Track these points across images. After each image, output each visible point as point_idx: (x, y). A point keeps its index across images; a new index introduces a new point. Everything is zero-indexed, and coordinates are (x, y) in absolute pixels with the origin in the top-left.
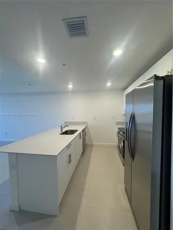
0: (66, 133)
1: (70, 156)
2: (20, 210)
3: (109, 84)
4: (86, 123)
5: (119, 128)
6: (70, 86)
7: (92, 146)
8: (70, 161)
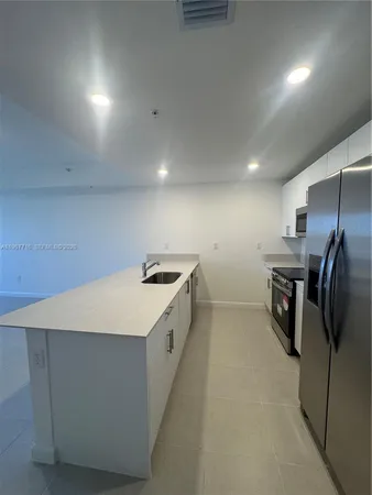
0: (154, 279)
1: (171, 334)
2: (57, 463)
3: (253, 166)
4: (195, 257)
5: (274, 270)
6: (163, 172)
7: (210, 308)
8: (171, 347)
